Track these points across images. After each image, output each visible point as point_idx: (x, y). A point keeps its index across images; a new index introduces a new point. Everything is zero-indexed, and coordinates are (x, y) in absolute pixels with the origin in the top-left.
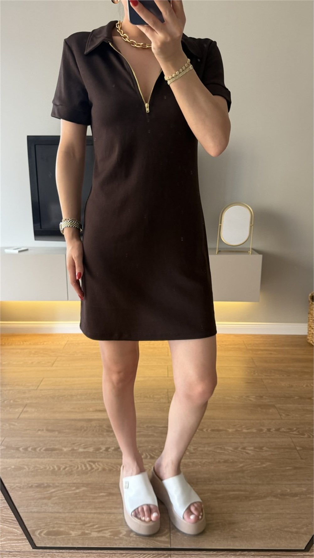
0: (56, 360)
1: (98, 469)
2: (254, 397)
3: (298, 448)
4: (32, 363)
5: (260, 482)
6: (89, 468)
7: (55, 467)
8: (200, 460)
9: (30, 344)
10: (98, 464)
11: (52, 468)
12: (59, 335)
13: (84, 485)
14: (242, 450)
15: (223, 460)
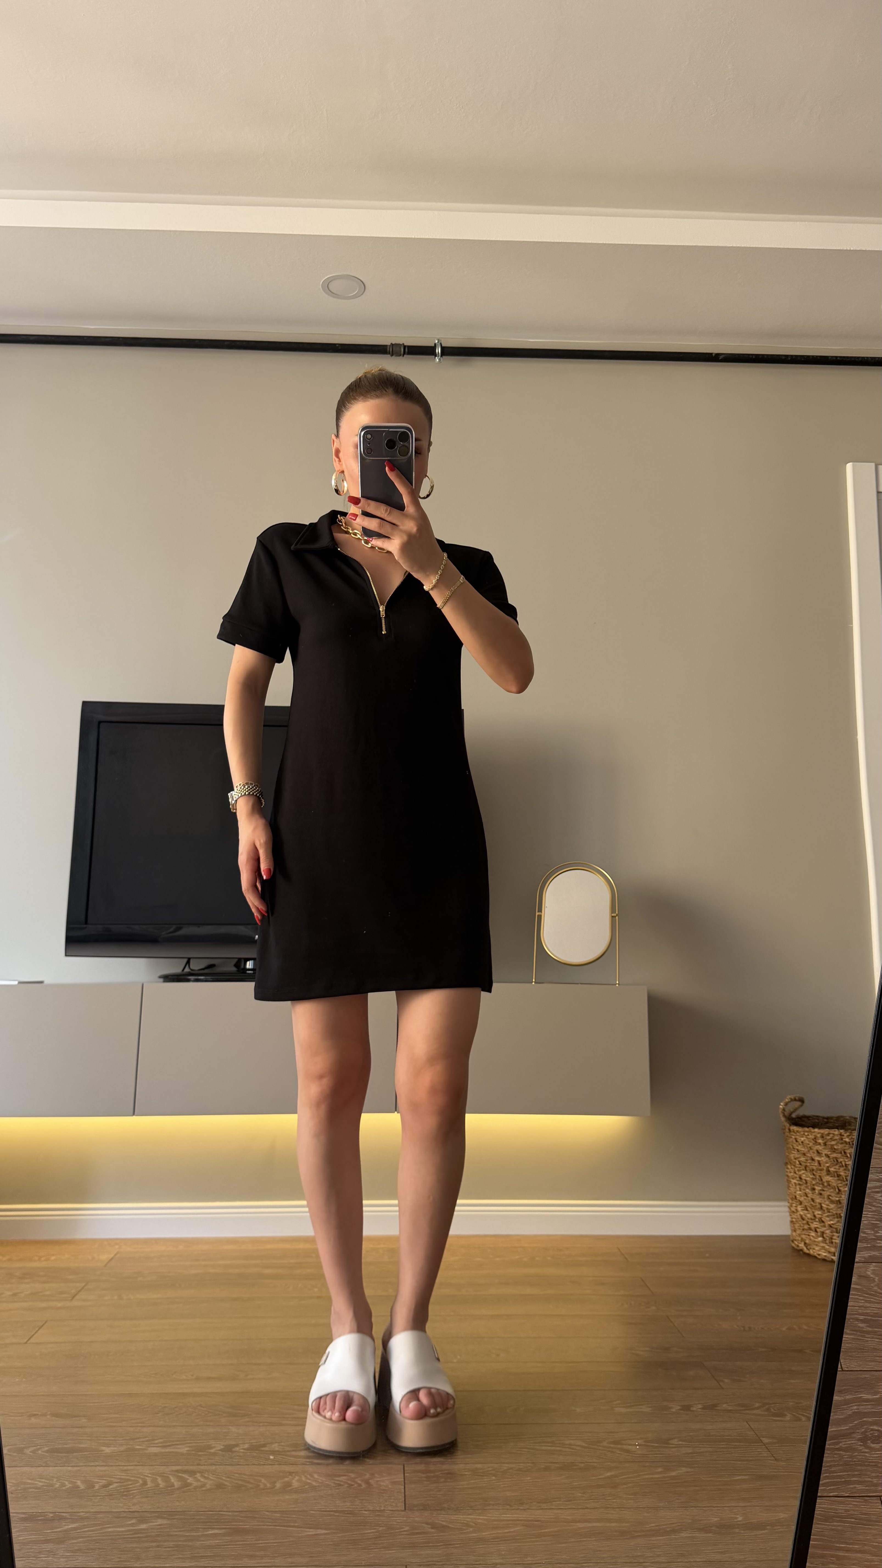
0: (83, 1288)
1: (204, 1485)
2: (647, 1349)
3: (765, 1440)
4: (15, 1295)
5: (661, 1504)
6: (177, 1484)
7: (79, 1483)
8: (496, 1466)
9: (10, 1260)
10: (202, 1476)
11: (68, 1485)
12: (94, 1241)
13: (160, 1515)
14: (612, 1446)
15: (557, 1465)
